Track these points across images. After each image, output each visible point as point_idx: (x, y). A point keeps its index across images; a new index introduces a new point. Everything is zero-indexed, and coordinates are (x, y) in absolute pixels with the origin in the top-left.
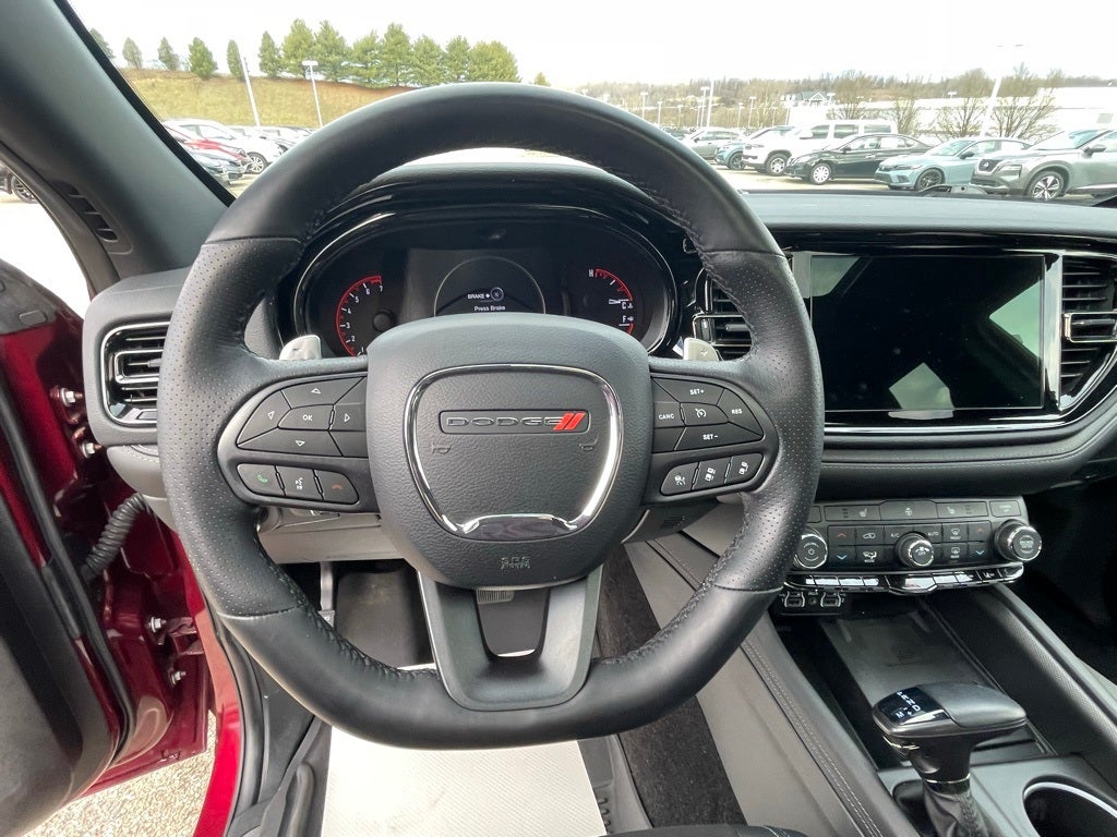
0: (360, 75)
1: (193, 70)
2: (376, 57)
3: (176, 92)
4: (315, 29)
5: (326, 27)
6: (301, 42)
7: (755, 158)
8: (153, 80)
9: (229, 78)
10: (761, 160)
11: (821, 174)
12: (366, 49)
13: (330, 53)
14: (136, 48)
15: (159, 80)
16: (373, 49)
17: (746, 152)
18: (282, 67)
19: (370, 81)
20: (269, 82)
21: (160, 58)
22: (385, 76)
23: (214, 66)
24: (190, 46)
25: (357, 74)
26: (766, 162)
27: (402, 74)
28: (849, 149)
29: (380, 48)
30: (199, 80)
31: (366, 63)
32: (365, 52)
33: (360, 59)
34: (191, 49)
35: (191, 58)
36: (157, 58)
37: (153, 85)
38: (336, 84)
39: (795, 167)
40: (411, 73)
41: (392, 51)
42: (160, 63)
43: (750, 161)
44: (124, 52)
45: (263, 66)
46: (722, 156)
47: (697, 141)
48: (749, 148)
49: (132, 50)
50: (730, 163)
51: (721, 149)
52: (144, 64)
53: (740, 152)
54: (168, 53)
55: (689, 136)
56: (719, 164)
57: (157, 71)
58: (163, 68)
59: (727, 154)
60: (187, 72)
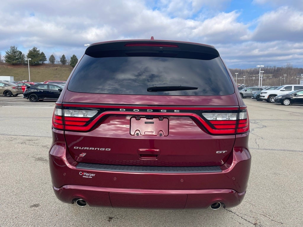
1: (71, 65)
3: (63, 71)
7: (264, 97)
8: (57, 67)
10: (266, 97)
11: (287, 102)
14: (54, 58)
15: (59, 67)
17: (261, 95)
21: (61, 61)
24: (71, 57)
26: (268, 98)
28: (297, 94)
30: (72, 67)
34: (72, 58)
35: (71, 61)
36: (60, 61)
37: (56, 69)
39: (277, 100)
42: (60, 62)
43: (262, 98)
44: (50, 59)
46: (253, 96)
47: (246, 91)
48: (262, 93)
49: (52, 58)
50: (257, 98)
51: (253, 94)
52: (55, 63)
53: (260, 95)
54: (64, 59)
55: (244, 89)
56: (253, 99)
57: (59, 65)
58: (61, 64)
59: (255, 95)
60: (68, 65)
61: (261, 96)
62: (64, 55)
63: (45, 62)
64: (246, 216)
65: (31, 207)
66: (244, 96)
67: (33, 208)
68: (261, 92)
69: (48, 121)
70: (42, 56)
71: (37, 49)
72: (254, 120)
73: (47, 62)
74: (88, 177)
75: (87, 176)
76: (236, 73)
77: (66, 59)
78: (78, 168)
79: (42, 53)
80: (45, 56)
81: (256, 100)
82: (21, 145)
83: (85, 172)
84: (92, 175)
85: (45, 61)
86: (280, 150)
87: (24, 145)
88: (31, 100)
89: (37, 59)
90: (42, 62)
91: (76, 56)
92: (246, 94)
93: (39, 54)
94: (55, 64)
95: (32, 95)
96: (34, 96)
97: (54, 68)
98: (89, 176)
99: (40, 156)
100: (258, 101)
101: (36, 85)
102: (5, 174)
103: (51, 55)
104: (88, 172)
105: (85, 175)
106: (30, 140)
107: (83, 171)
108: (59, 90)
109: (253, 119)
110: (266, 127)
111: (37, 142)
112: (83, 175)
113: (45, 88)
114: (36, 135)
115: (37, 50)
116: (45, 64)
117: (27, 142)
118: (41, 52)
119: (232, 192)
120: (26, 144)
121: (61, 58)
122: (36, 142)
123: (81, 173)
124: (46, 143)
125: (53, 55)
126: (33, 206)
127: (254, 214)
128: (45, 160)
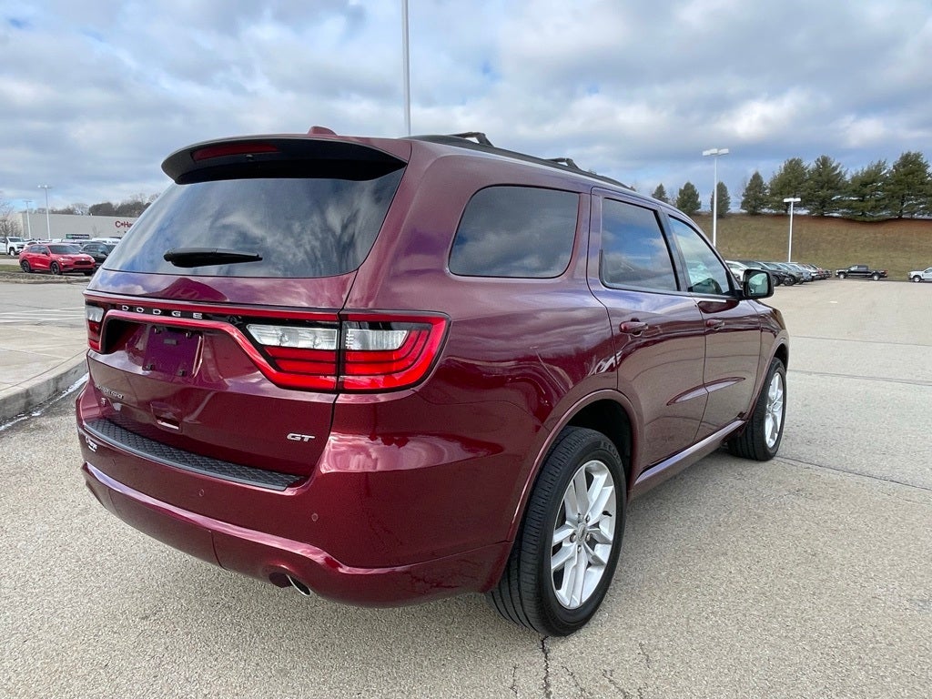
0: (853, 208)
2: (877, 189)
4: (810, 164)
5: (824, 162)
6: (792, 179)
9: (708, 216)
12: (866, 183)
13: (822, 188)
16: (874, 181)
18: (764, 203)
19: (863, 213)
20: (748, 218)
22: (886, 208)
25: (849, 207)
27: (908, 206)
29: (885, 179)
31: (864, 196)
32: (865, 184)
33: (855, 192)
35: (679, 199)
38: (822, 217)
40: (921, 203)
41: (899, 182)
45: (744, 205)
83: (90, 436)
98: (93, 448)
104: (92, 438)
112: (89, 444)
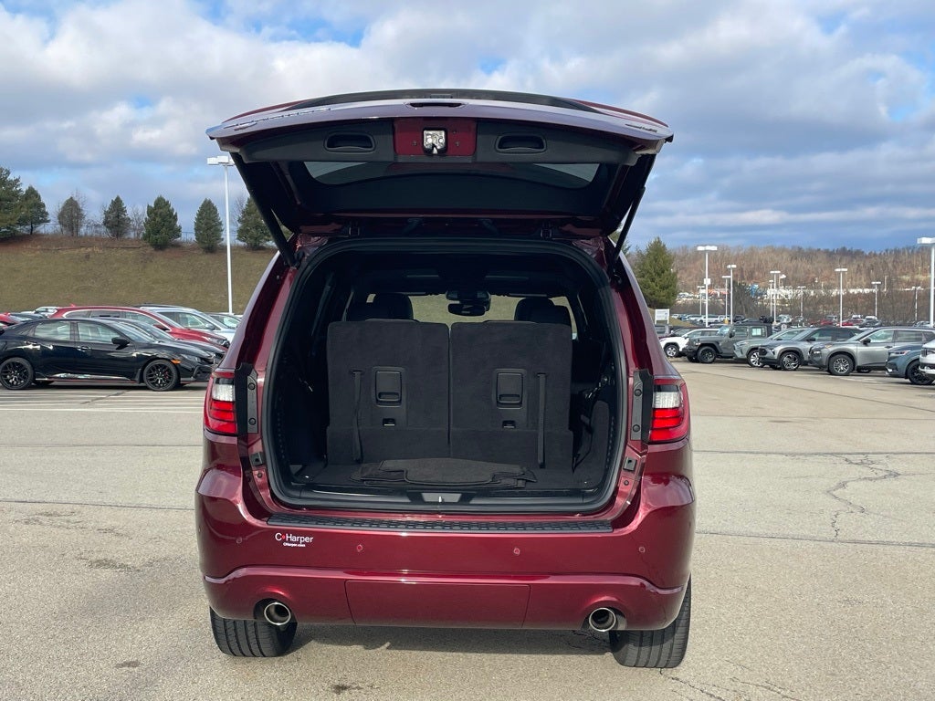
1: (146, 237)
3: (116, 265)
8: (89, 250)
9: (193, 248)
14: (79, 210)
15: (97, 250)
17: (923, 360)
20: (249, 253)
21: (105, 223)
23: (177, 232)
24: (149, 207)
30: (150, 250)
34: (150, 211)
35: (148, 222)
36: (101, 222)
37: (87, 257)
42: (103, 229)
43: (927, 370)
44: (61, 216)
46: (895, 364)
47: (866, 343)
48: (926, 352)
49: (72, 212)
50: (910, 375)
51: (893, 355)
52: (83, 230)
53: (918, 359)
54: (118, 216)
55: (858, 336)
56: (892, 375)
57: (97, 239)
58: (106, 236)
59: (902, 363)
60: (137, 240)
61: (924, 365)
62: (118, 199)
63: (43, 229)
64: (715, 689)
65: (118, 666)
66: (859, 363)
67: (125, 669)
68: (924, 346)
69: (93, 455)
70: (31, 202)
71: (8, 173)
72: (863, 454)
73: (50, 228)
74: (295, 545)
75: (293, 542)
76: (837, 270)
77: (129, 213)
78: (273, 525)
79: (32, 193)
80: (44, 206)
81: (908, 380)
82: (25, 527)
83: (289, 532)
84: (307, 539)
85: (42, 226)
86: (905, 544)
87: (38, 526)
88: (8, 381)
89: (11, 215)
90: (29, 227)
91: (167, 204)
92: (866, 355)
93: (16, 195)
94: (81, 237)
95: (9, 364)
96: (20, 367)
97: (77, 251)
98: (298, 543)
99: (101, 556)
100: (913, 383)
101: (26, 323)
102: (11, 599)
103: (69, 198)
104: (296, 533)
105: (289, 541)
106: (48, 515)
107: (284, 532)
108: (115, 341)
109: (860, 451)
110: (896, 475)
111: (76, 518)
112: (284, 540)
113: (62, 333)
114: (65, 500)
115: (11, 177)
116: (39, 237)
117: (44, 519)
118: (24, 188)
119: (642, 585)
120: (41, 523)
121: (106, 213)
122: (72, 519)
123: (279, 537)
124: (109, 522)
125: (76, 199)
126: (123, 666)
127: (739, 684)
128: (120, 567)
